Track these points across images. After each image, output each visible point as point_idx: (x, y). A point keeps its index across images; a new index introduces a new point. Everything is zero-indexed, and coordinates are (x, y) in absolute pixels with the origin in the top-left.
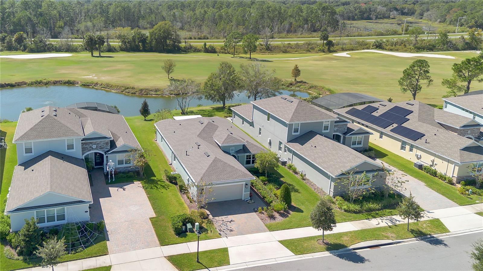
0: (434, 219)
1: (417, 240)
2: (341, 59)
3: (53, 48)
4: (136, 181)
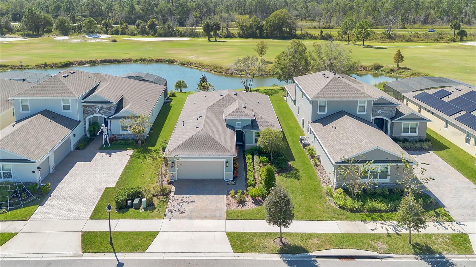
0: (460, 234)
1: (415, 258)
2: (466, 48)
3: (178, 34)
4: (130, 149)
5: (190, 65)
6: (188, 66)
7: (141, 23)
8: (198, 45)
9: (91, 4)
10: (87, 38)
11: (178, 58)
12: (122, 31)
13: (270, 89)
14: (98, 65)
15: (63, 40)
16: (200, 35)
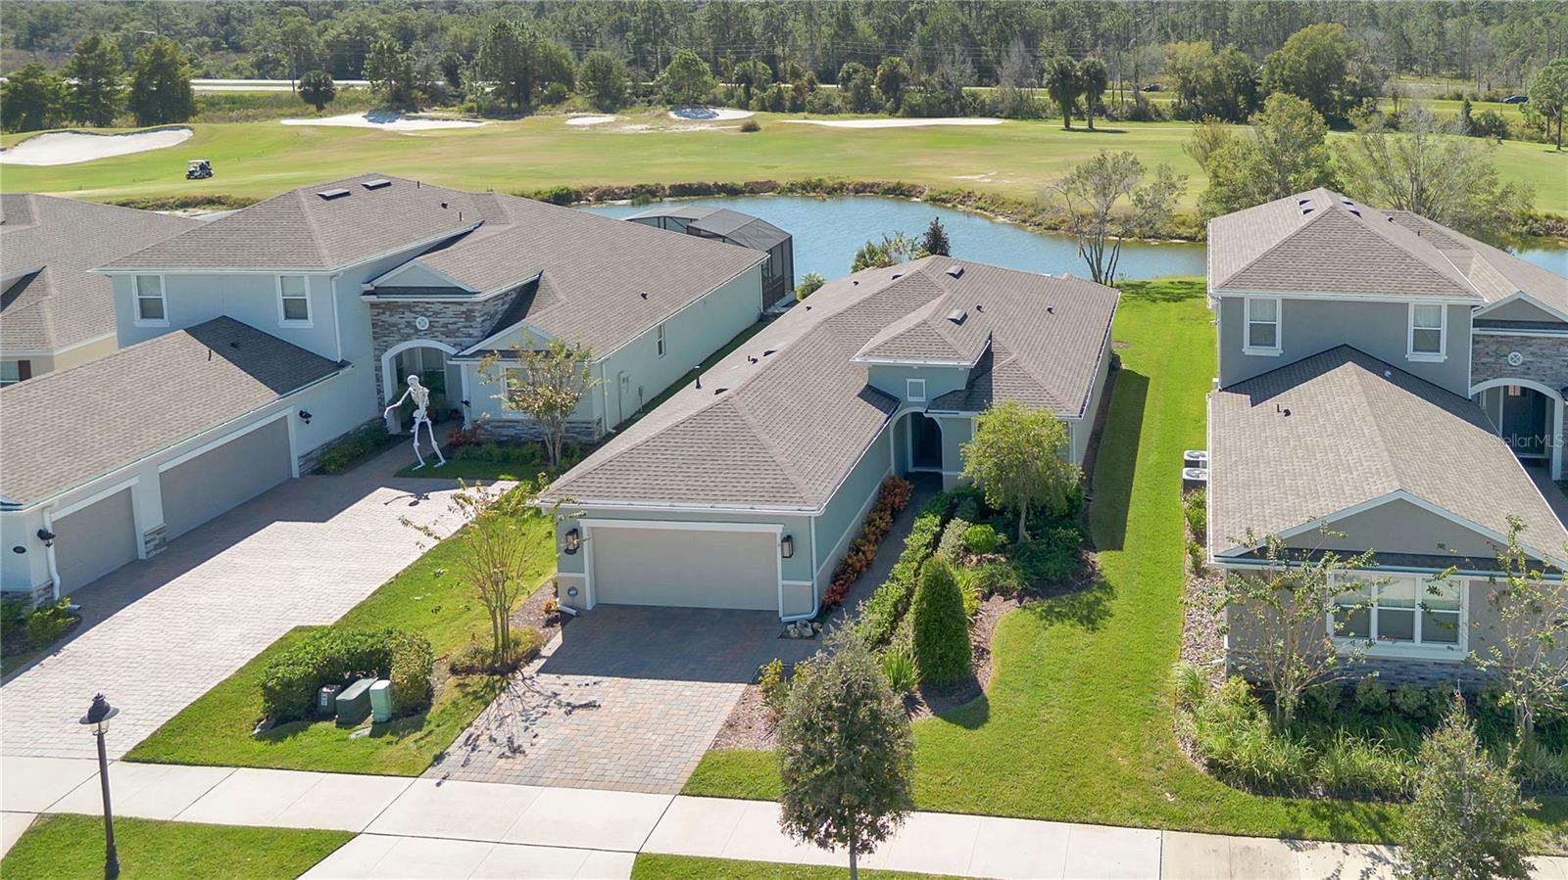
3: (974, 108)
4: (509, 477)
5: (960, 202)
6: (954, 206)
7: (856, 71)
8: (1020, 141)
9: (720, 16)
10: (671, 120)
11: (932, 179)
12: (794, 99)
13: (1189, 284)
14: (661, 200)
15: (593, 126)
16: (1044, 111)
